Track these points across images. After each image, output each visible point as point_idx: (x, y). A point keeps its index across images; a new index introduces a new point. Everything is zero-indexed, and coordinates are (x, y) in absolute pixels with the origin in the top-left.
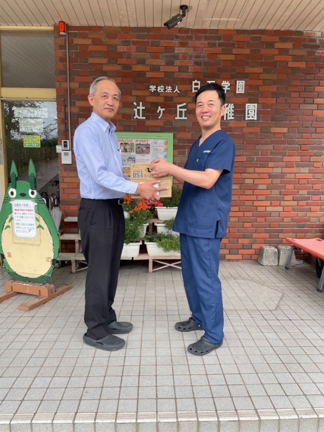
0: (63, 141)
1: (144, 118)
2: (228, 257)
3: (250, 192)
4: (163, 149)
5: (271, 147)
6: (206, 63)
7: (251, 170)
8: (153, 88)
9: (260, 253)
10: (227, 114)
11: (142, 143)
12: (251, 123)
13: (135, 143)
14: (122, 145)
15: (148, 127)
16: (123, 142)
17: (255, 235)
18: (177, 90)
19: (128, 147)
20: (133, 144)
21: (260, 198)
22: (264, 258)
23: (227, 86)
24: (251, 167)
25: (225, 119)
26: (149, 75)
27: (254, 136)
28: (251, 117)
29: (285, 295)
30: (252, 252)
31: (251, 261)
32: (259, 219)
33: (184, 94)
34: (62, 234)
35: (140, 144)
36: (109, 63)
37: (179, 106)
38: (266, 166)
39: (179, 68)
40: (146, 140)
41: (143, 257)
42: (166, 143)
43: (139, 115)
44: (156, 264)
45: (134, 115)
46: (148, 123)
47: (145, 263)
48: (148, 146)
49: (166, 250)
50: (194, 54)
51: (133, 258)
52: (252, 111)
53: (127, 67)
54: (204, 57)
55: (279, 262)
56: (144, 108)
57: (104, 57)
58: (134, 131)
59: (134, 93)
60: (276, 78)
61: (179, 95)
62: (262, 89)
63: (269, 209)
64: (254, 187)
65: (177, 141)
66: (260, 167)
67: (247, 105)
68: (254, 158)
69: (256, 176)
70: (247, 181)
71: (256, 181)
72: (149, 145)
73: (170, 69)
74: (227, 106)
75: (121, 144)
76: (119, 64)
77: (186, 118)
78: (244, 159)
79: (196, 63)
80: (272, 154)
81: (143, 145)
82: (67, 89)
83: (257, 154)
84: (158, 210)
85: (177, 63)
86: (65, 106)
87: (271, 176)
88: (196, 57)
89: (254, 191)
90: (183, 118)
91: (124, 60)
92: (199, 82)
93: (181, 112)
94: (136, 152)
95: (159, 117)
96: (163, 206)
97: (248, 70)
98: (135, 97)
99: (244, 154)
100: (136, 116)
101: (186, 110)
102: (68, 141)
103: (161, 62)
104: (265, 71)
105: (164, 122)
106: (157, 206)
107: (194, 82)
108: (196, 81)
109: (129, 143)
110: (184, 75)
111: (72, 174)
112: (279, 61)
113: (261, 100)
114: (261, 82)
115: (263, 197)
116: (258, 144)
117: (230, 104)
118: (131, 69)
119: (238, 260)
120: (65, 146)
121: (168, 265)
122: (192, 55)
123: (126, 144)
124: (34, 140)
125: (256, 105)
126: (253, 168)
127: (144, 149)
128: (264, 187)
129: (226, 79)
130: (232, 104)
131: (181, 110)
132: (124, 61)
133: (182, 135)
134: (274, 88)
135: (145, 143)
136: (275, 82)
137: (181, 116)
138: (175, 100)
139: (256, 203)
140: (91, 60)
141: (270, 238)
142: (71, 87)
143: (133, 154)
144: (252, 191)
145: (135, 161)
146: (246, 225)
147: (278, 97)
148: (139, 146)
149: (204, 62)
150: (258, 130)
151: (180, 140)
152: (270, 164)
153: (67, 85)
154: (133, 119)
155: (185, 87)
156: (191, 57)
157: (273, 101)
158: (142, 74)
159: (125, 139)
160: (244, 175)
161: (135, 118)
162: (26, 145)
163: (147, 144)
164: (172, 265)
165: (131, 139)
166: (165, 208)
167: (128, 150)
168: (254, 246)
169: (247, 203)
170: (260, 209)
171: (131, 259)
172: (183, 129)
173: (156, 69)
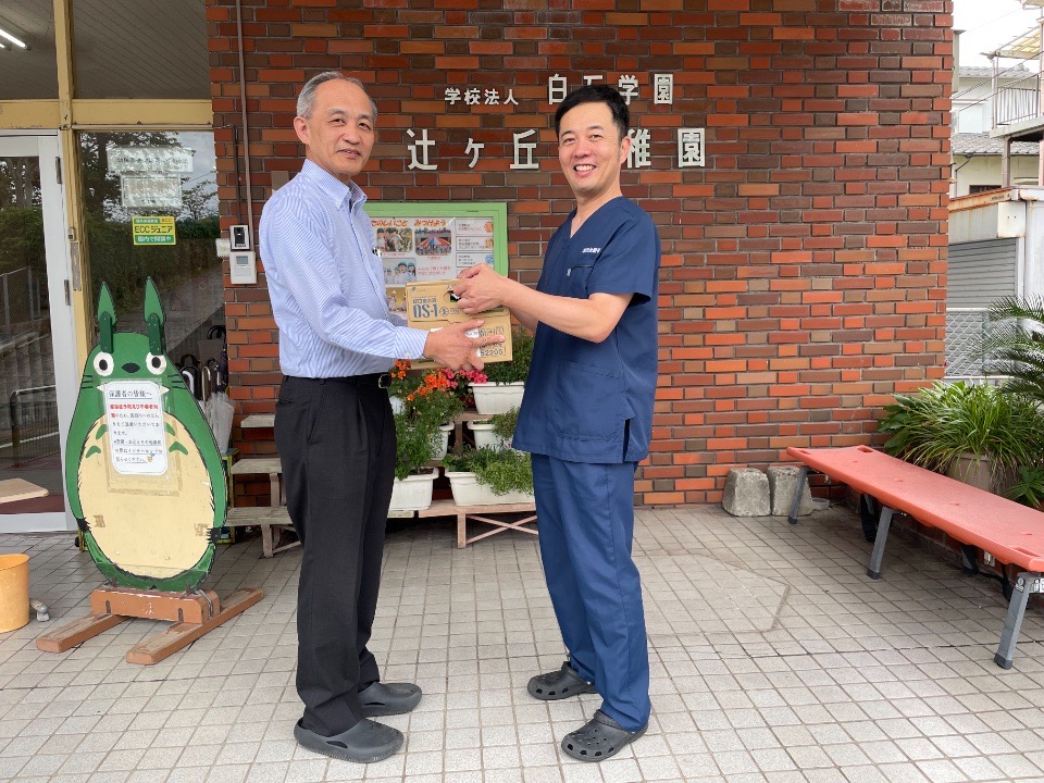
0: (232, 228)
1: (434, 167)
2: (650, 498)
3: (697, 339)
4: (482, 242)
5: (739, 230)
6: (579, 35)
7: (698, 286)
8: (453, 95)
9: (727, 485)
10: (633, 154)
11: (430, 228)
12: (692, 175)
13: (414, 229)
14: (382, 235)
15: (446, 188)
16: (383, 227)
17: (712, 443)
18: (511, 97)
19: (396, 239)
20: (408, 230)
21: (720, 352)
22: (737, 498)
23: (633, 87)
24: (697, 279)
25: (630, 166)
26: (441, 63)
27: (699, 205)
28: (691, 159)
29: (793, 591)
30: (707, 483)
31: (704, 506)
32: (720, 404)
33: (527, 108)
34: (236, 459)
35: (425, 231)
36: (344, 36)
37: (517, 137)
38: (733, 277)
39: (514, 46)
40: (440, 220)
41: (443, 510)
42: (490, 227)
43: (421, 161)
44: (475, 525)
45: (410, 162)
46: (446, 179)
47: (448, 523)
48: (445, 235)
49: (499, 488)
50: (550, 11)
51: (416, 513)
52: (692, 144)
53: (387, 44)
54: (573, 18)
55: (772, 508)
56: (433, 143)
57: (330, 22)
58: (409, 200)
59: (407, 106)
60: (745, 66)
61: (517, 111)
62: (713, 92)
63: (743, 379)
64: (704, 328)
65: (516, 221)
66: (716, 279)
67: (680, 131)
68: (703, 256)
69: (710, 300)
70: (689, 313)
71: (711, 313)
72: (449, 232)
73: (492, 48)
74: (634, 136)
75: (379, 231)
76: (368, 39)
77: (536, 166)
78: (679, 260)
79: (556, 33)
80: (744, 245)
81: (433, 232)
82: (239, 101)
83: (709, 247)
84: (475, 390)
85: (510, 34)
86: (237, 141)
87: (744, 300)
88: (555, 19)
89: (707, 335)
90: (530, 165)
91: (380, 27)
92: (564, 79)
93: (523, 152)
94: (417, 249)
95: (471, 165)
96: (487, 380)
97: (679, 48)
98: (411, 117)
99: (679, 248)
100: (415, 163)
101: (534, 146)
102: (245, 227)
103: (471, 31)
104: (721, 51)
105: (484, 177)
106: (472, 380)
107: (551, 79)
108: (556, 78)
109: (399, 228)
110: (526, 63)
111: (257, 308)
112: (752, 27)
113: (713, 119)
114: (710, 78)
115: (729, 351)
116: (710, 225)
117: (639, 131)
118: (397, 51)
119: (674, 506)
120: (240, 240)
121: (507, 525)
122: (544, 15)
123: (390, 231)
124: (159, 226)
125: (702, 131)
126: (701, 283)
127: (437, 242)
128: (731, 326)
129: (629, 71)
130: (646, 131)
131: (524, 146)
132: (380, 29)
133: (528, 207)
134: (742, 91)
135: (437, 228)
136: (744, 76)
137: (523, 160)
138: (509, 123)
139: (712, 366)
140: (298, 30)
141: (748, 449)
142: (249, 94)
143: (410, 255)
144: (701, 336)
145: (414, 271)
146: (690, 418)
147: (754, 112)
148: (423, 235)
149: (574, 32)
150: (709, 190)
151: (524, 219)
152: (742, 271)
153: (240, 90)
154: (408, 169)
155: (530, 92)
156: (542, 19)
157: (742, 120)
158: (425, 60)
159: (388, 221)
160: (680, 300)
161: (411, 167)
162: (140, 239)
163: (445, 231)
164: (514, 526)
165: (403, 220)
166: (494, 384)
167: (396, 247)
168: (713, 470)
169: (689, 366)
170: (721, 379)
171: (412, 515)
172: (529, 192)
173: (458, 48)
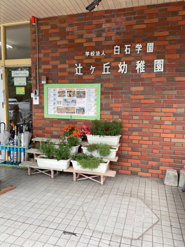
0: (34, 90)
1: (82, 74)
2: (140, 174)
4: (94, 95)
5: (175, 92)
6: (124, 33)
7: (159, 110)
8: (87, 53)
9: (164, 173)
10: (139, 69)
11: (80, 91)
12: (159, 74)
13: (76, 91)
14: (68, 92)
15: (85, 80)
17: (161, 159)
18: (103, 53)
19: (71, 94)
21: (165, 131)
22: (166, 179)
23: (140, 48)
24: (159, 108)
25: (138, 72)
26: (85, 45)
27: (161, 84)
28: (158, 69)
30: (159, 172)
31: (158, 179)
32: (165, 148)
33: (108, 56)
36: (61, 39)
38: (171, 107)
39: (105, 38)
40: (83, 89)
41: (70, 170)
42: (96, 91)
43: (78, 72)
45: (76, 73)
46: (85, 77)
48: (84, 93)
50: (116, 27)
51: (63, 170)
52: (159, 65)
53: (72, 41)
54: (123, 28)
55: (178, 184)
56: (82, 67)
57: (58, 36)
58: (76, 83)
59: (76, 58)
60: (180, 38)
61: (105, 57)
62: (167, 48)
63: (173, 140)
64: (161, 123)
66: (165, 108)
67: (155, 61)
68: (161, 100)
69: (163, 114)
70: (155, 118)
71: (163, 119)
73: (99, 39)
74: (140, 63)
75: (68, 91)
76: (67, 40)
77: (110, 73)
78: (153, 101)
79: (117, 33)
80: (176, 97)
82: (37, 58)
83: (164, 97)
85: (104, 34)
86: (36, 69)
87: (175, 115)
88: (117, 29)
89: (161, 125)
90: (108, 73)
91: (70, 36)
92: (119, 47)
93: (106, 69)
94: (77, 96)
95: (92, 73)
97: (156, 34)
98: (76, 61)
99: (154, 97)
103: (93, 35)
104: (171, 34)
105: (95, 76)
107: (115, 47)
108: (117, 46)
109: (72, 91)
110: (109, 43)
112: (183, 25)
113: (167, 56)
114: (167, 43)
115: (169, 131)
116: (164, 90)
117: (142, 61)
118: (74, 42)
119: (148, 177)
122: (114, 28)
124: (21, 90)
125: (163, 60)
126: (160, 109)
127: (82, 95)
128: (170, 123)
129: (139, 43)
130: (144, 61)
131: (106, 67)
133: (107, 85)
134: (178, 46)
135: (82, 91)
136: (179, 42)
137: (106, 71)
139: (162, 135)
140: (51, 39)
141: (174, 163)
142: (39, 56)
143: (75, 98)
144: (159, 126)
145: (76, 102)
146: (154, 151)
147: (182, 53)
148: (78, 93)
149: (123, 32)
150: (164, 79)
151: (106, 88)
152: (175, 105)
154: (75, 75)
155: (108, 51)
156: (113, 29)
157: (178, 56)
158: (81, 44)
159: (70, 89)
160: (152, 114)
162: (18, 93)
164: (90, 178)
165: (73, 88)
166: (92, 135)
168: (161, 168)
169: (155, 135)
170: (165, 140)
172: (108, 80)
173: (90, 40)
